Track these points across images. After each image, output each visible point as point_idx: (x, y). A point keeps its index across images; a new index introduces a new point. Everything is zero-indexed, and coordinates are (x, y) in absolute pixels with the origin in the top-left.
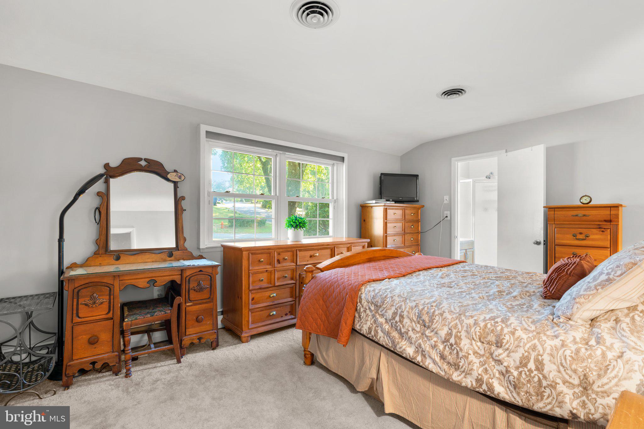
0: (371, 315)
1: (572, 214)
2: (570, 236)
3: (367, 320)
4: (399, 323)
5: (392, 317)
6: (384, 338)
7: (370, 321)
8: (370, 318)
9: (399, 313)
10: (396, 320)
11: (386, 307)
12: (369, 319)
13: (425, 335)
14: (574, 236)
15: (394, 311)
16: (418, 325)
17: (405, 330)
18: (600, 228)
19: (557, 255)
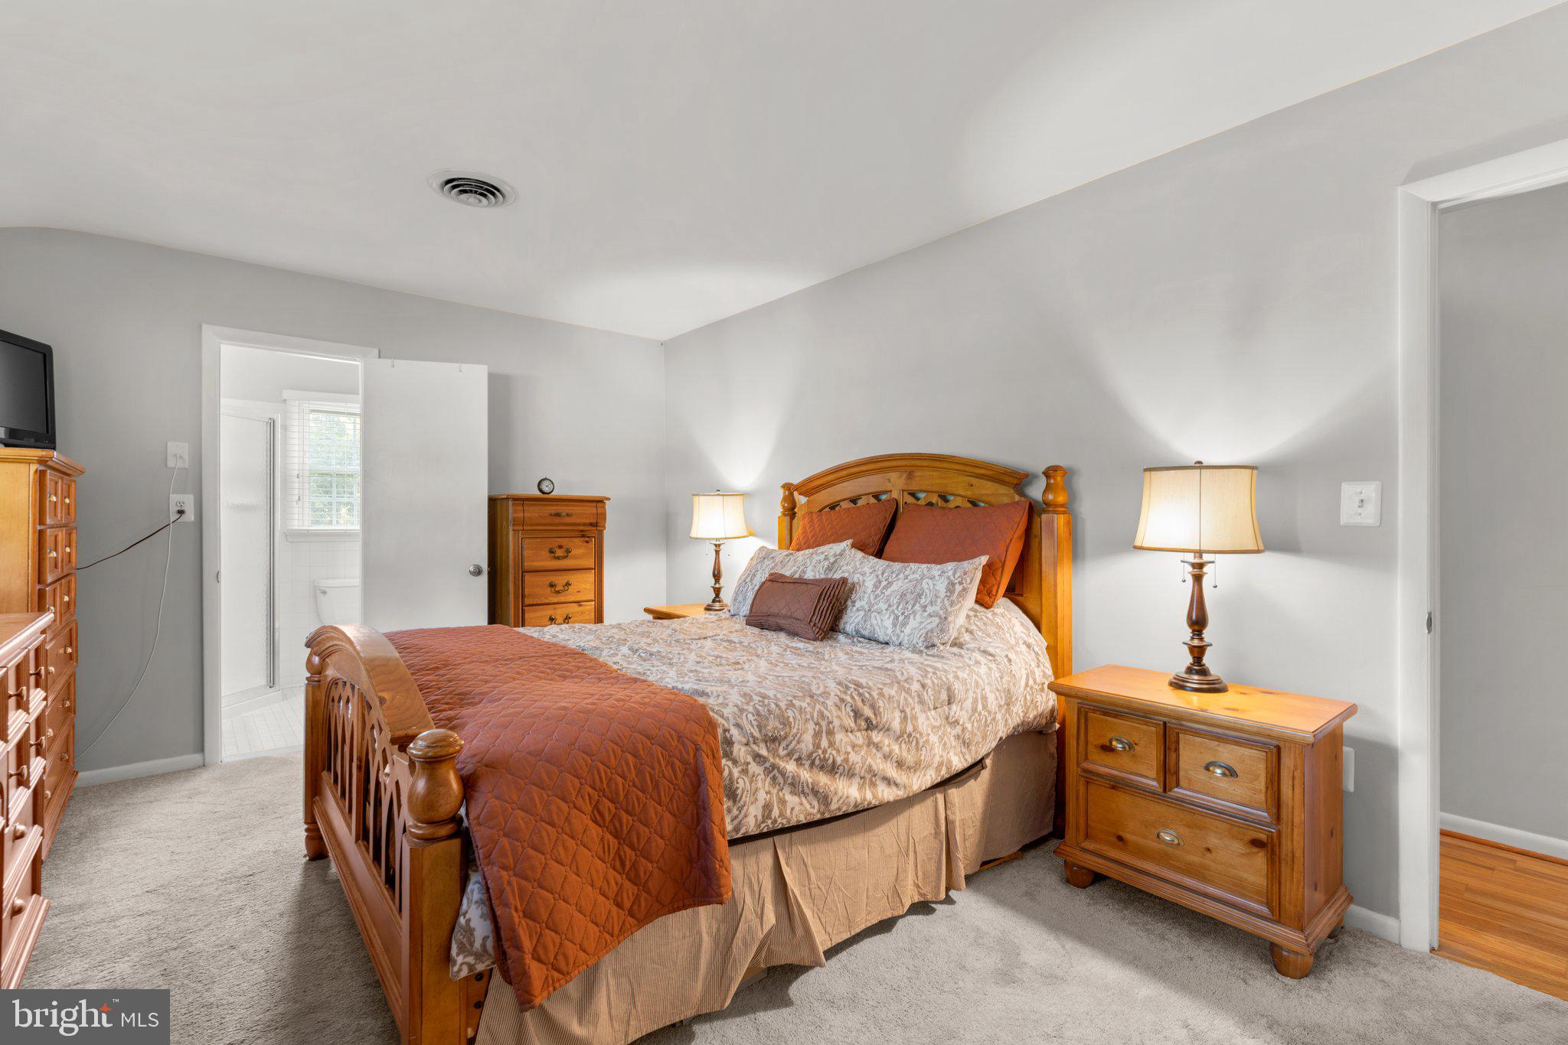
0: (762, 773)
1: (550, 512)
2: (545, 553)
3: (757, 790)
4: (829, 751)
5: (814, 745)
6: (801, 804)
7: (764, 787)
8: (760, 781)
9: (824, 730)
10: (822, 748)
11: (798, 729)
12: (760, 785)
13: (874, 743)
14: (551, 552)
15: (814, 729)
16: (858, 734)
17: (842, 758)
18: (583, 536)
19: (527, 591)
